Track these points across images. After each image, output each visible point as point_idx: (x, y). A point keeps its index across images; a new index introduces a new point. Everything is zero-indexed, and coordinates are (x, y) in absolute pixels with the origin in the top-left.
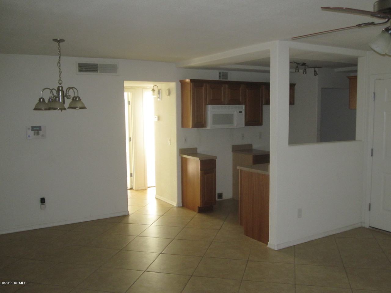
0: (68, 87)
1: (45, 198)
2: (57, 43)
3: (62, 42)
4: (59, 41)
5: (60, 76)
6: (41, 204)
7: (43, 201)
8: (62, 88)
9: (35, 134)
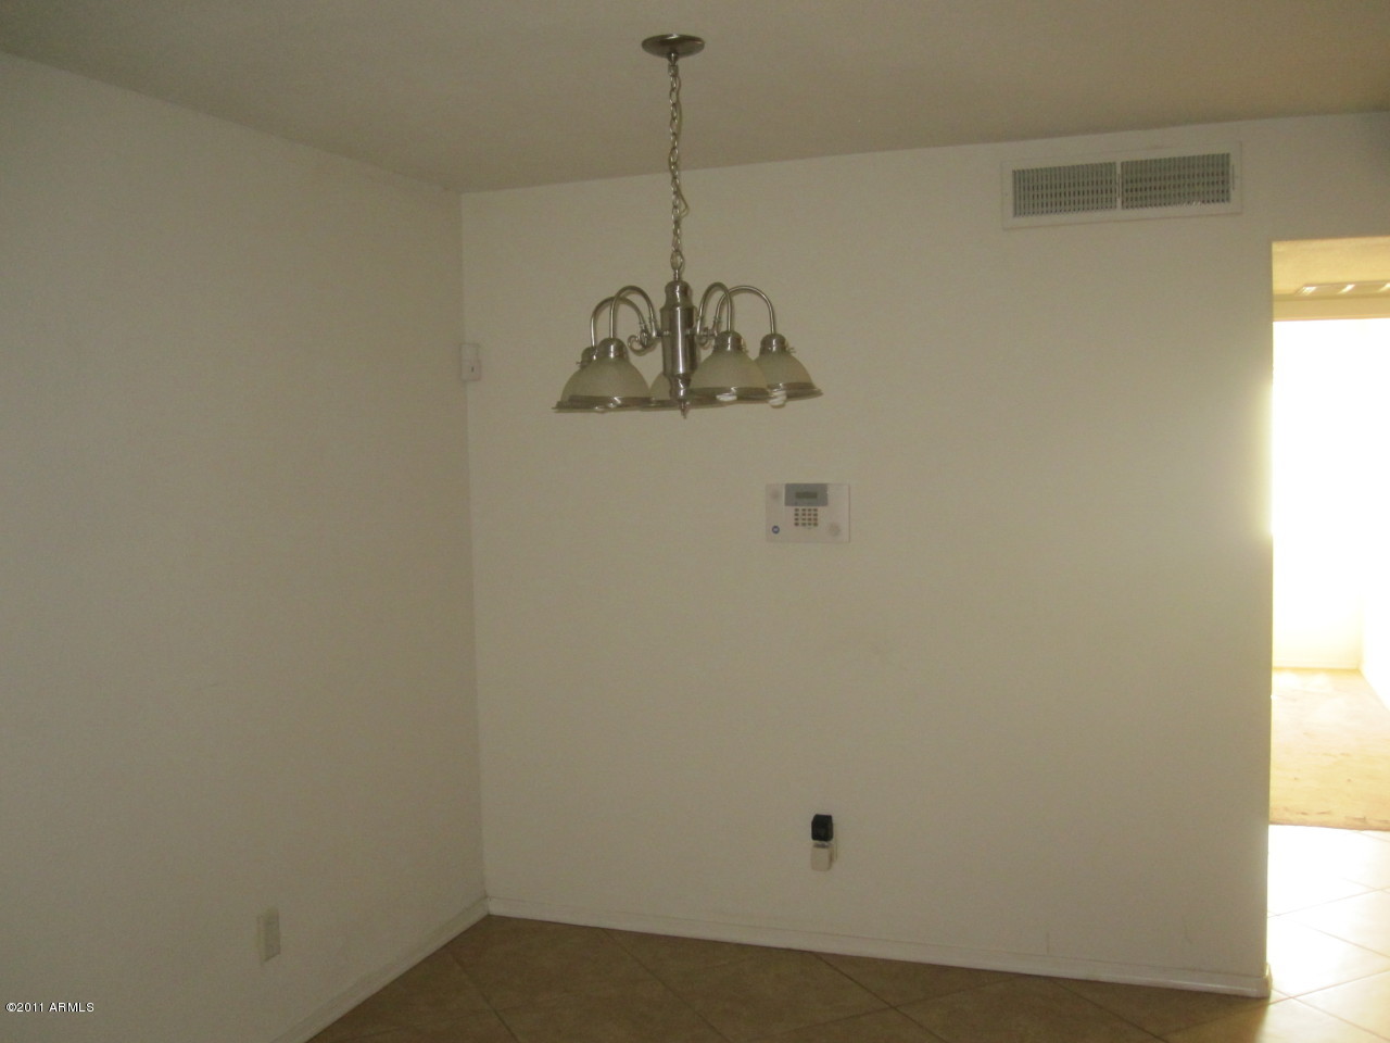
0: (712, 282)
1: (835, 820)
2: (665, 62)
3: (689, 52)
4: (672, 48)
5: (675, 233)
6: (811, 842)
7: (822, 828)
8: (686, 291)
9: (800, 522)
